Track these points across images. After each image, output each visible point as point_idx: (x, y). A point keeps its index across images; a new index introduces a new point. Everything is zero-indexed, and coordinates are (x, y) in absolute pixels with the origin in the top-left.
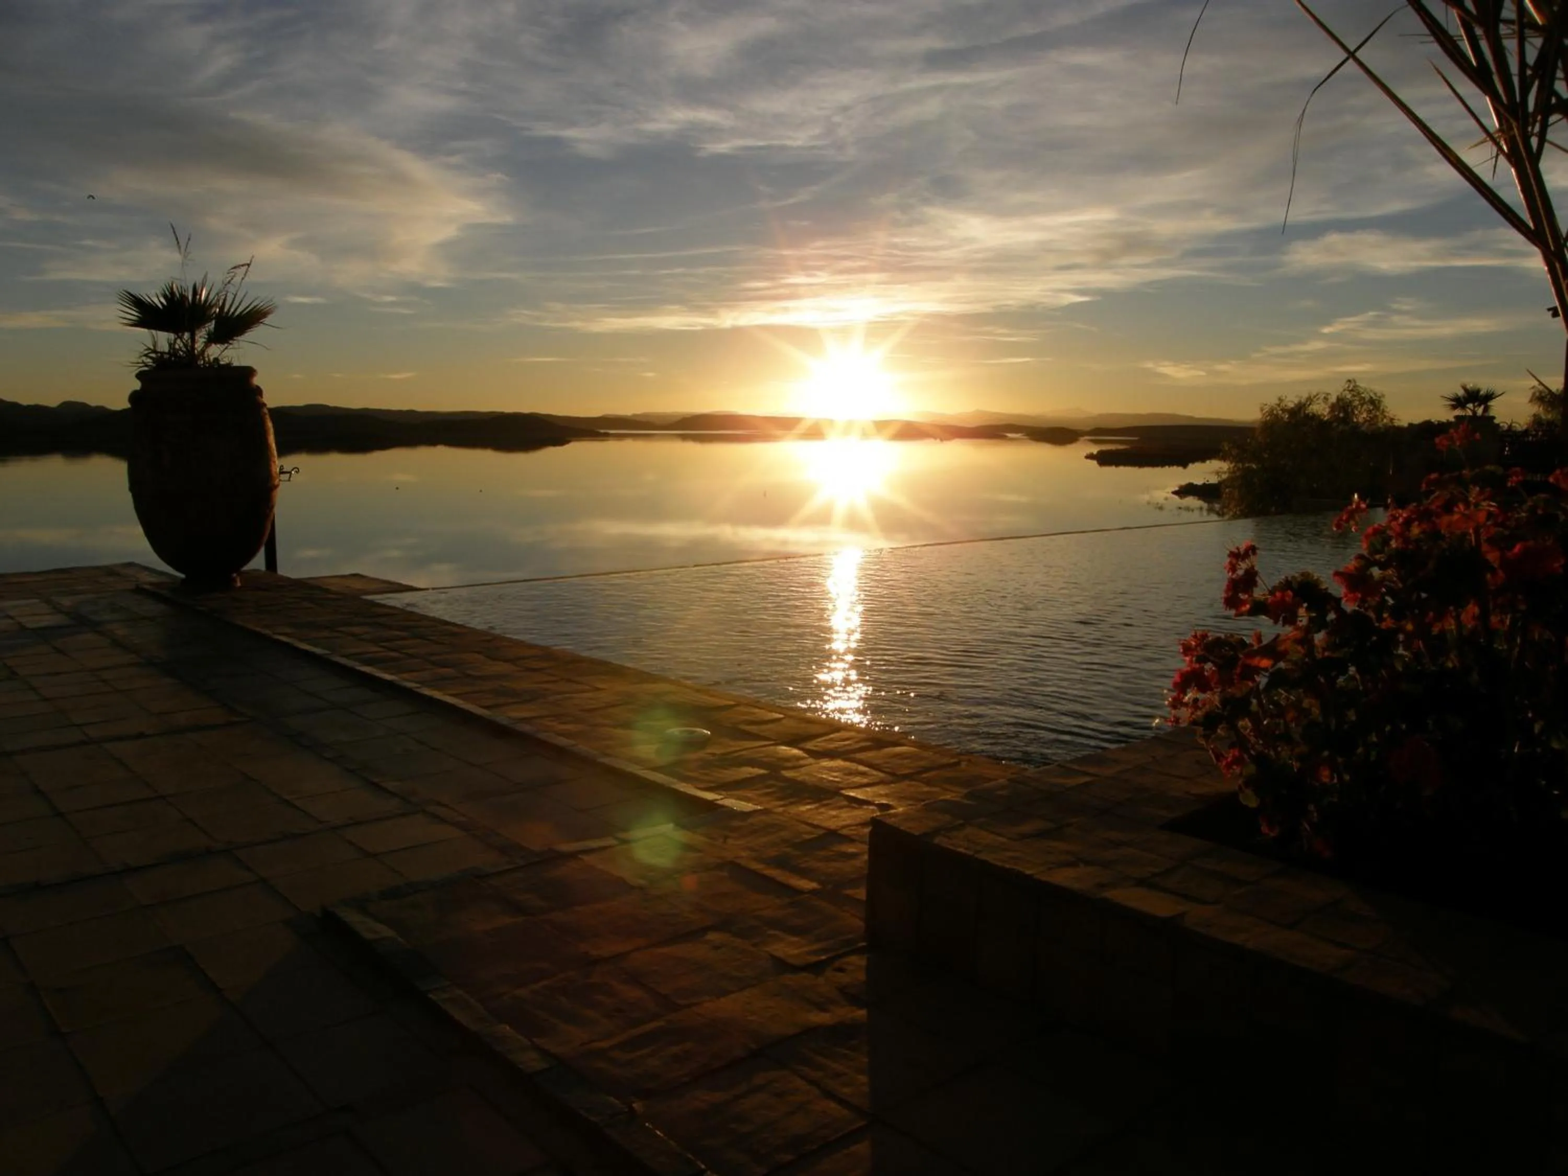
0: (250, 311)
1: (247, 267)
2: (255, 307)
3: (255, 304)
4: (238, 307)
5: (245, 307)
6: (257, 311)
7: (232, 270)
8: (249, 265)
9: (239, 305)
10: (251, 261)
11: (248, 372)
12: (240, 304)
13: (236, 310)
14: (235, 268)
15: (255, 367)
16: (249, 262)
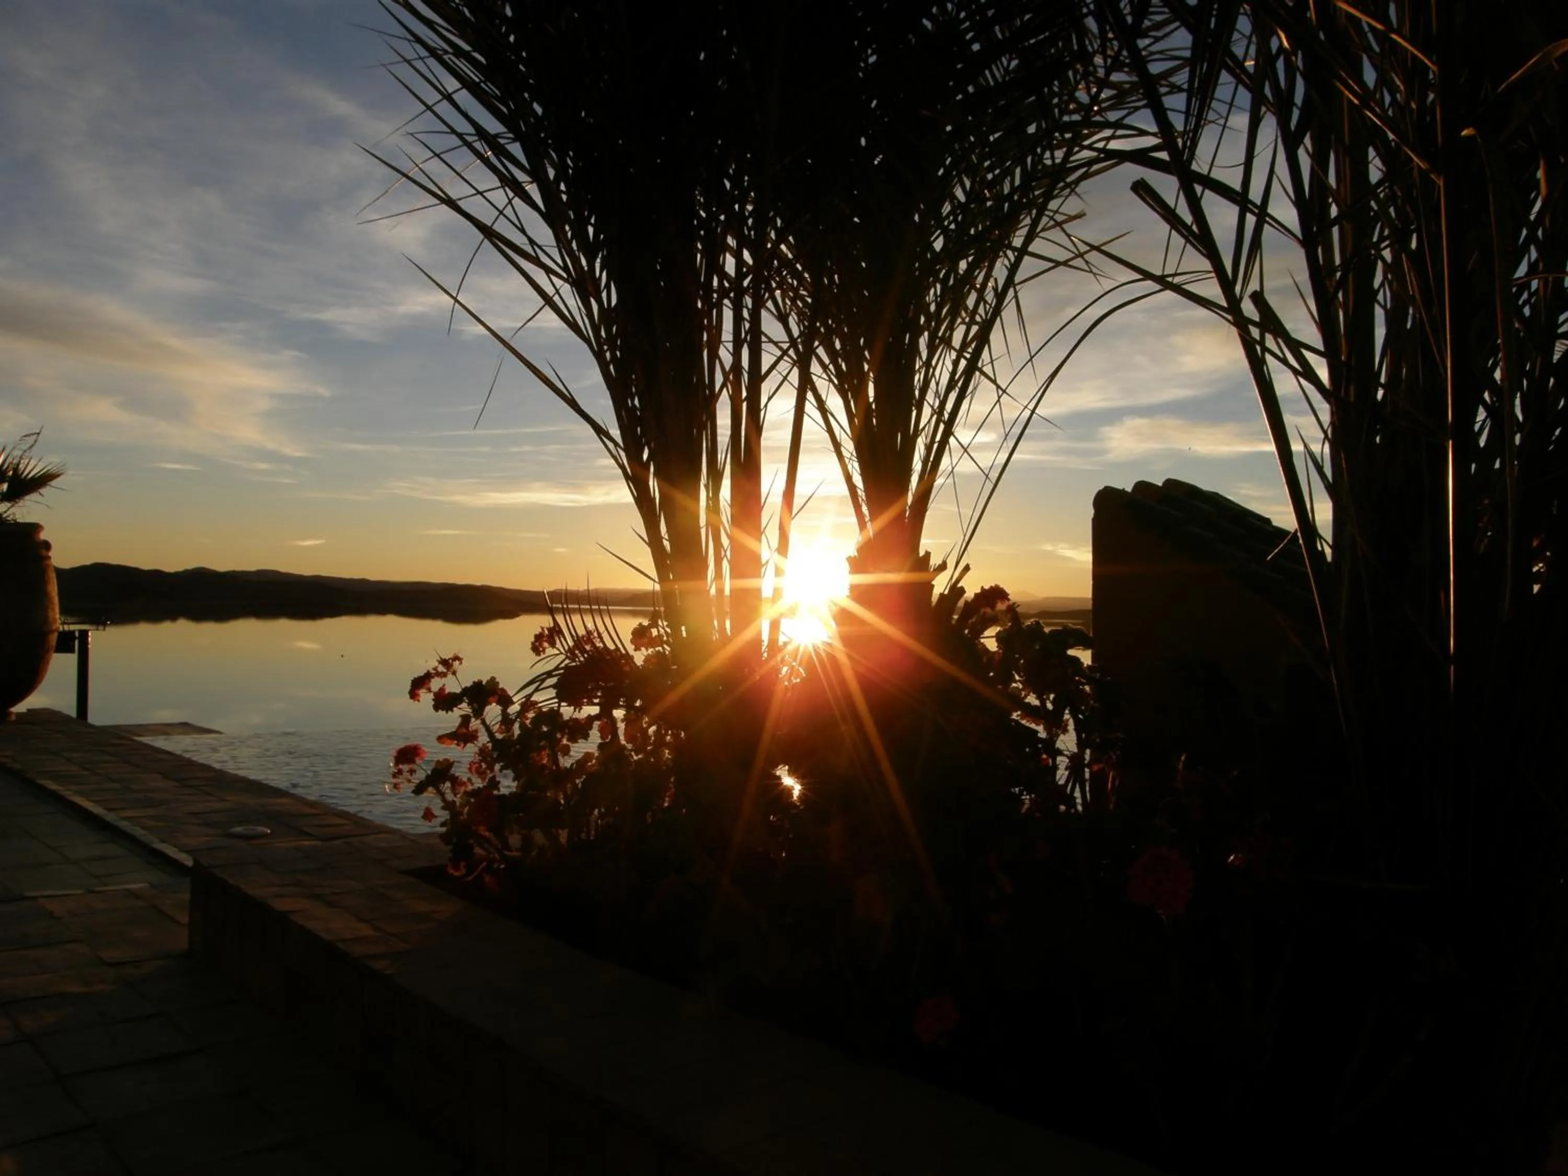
0: (41, 475)
1: (36, 436)
2: (49, 470)
3: (49, 468)
4: (32, 470)
5: (37, 471)
6: (49, 474)
7: (24, 438)
8: (38, 434)
9: (32, 468)
10: (40, 431)
11: (35, 528)
12: (34, 468)
13: (29, 473)
14: (25, 436)
15: (42, 523)
16: (38, 431)
